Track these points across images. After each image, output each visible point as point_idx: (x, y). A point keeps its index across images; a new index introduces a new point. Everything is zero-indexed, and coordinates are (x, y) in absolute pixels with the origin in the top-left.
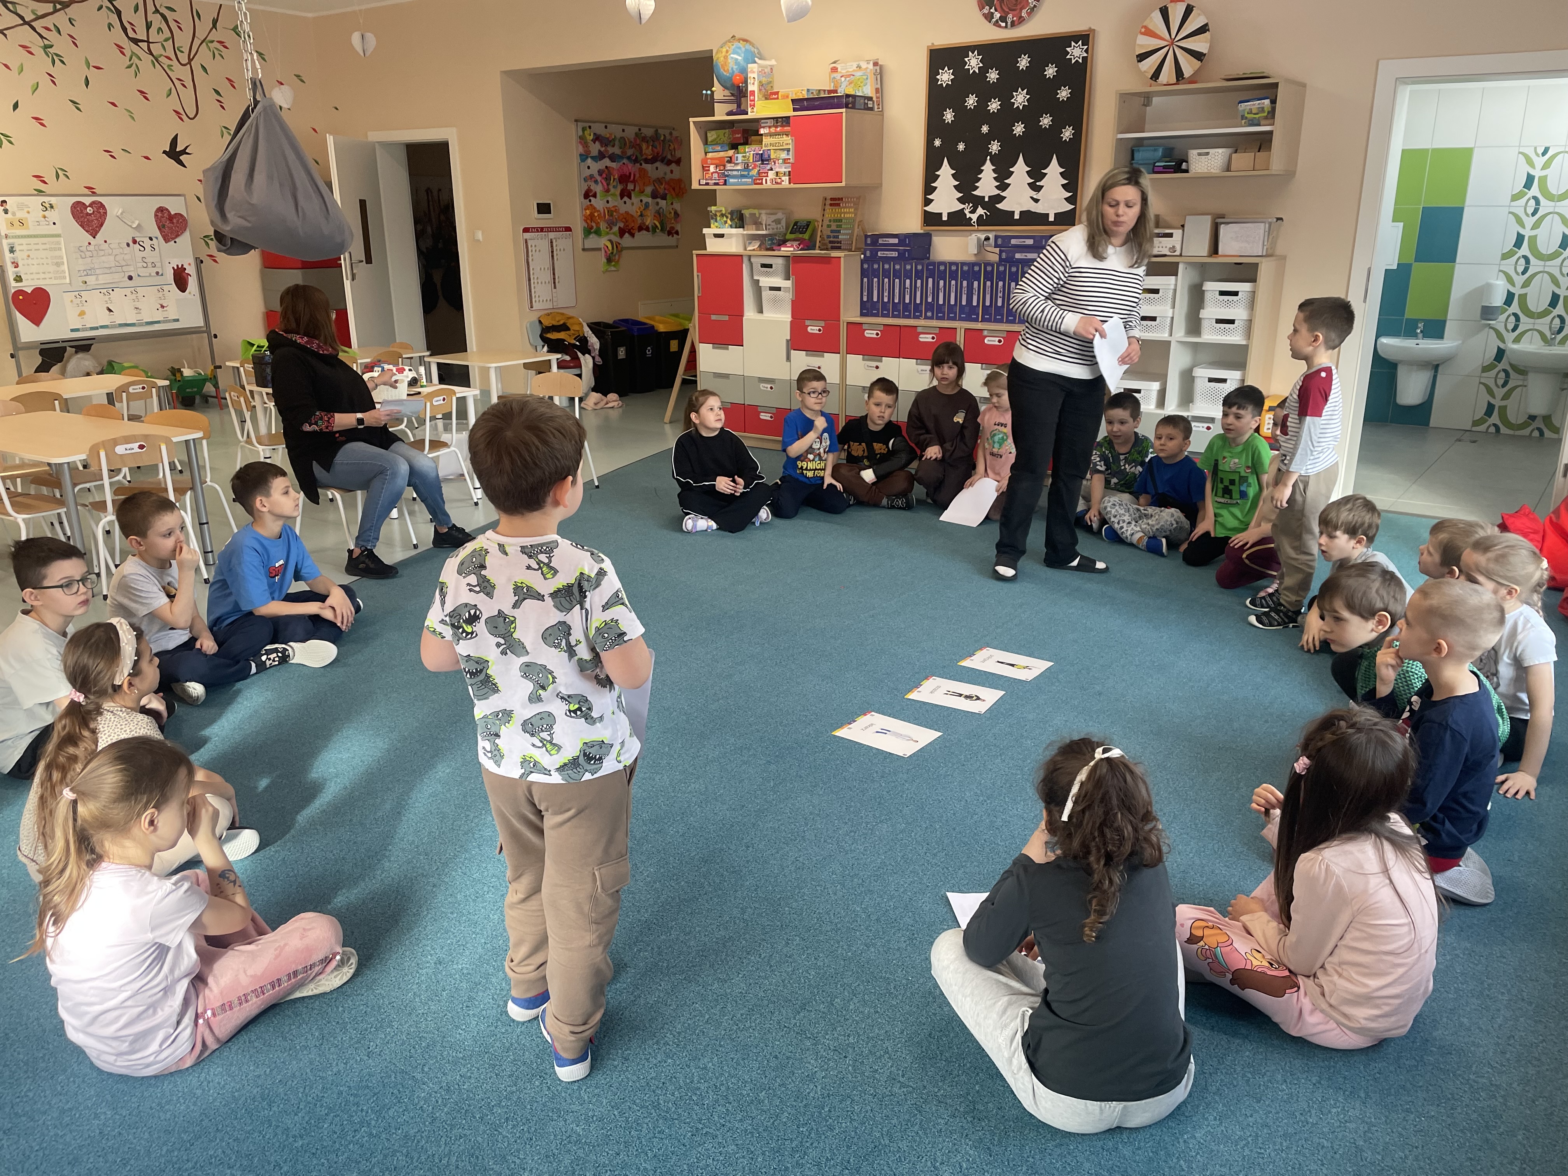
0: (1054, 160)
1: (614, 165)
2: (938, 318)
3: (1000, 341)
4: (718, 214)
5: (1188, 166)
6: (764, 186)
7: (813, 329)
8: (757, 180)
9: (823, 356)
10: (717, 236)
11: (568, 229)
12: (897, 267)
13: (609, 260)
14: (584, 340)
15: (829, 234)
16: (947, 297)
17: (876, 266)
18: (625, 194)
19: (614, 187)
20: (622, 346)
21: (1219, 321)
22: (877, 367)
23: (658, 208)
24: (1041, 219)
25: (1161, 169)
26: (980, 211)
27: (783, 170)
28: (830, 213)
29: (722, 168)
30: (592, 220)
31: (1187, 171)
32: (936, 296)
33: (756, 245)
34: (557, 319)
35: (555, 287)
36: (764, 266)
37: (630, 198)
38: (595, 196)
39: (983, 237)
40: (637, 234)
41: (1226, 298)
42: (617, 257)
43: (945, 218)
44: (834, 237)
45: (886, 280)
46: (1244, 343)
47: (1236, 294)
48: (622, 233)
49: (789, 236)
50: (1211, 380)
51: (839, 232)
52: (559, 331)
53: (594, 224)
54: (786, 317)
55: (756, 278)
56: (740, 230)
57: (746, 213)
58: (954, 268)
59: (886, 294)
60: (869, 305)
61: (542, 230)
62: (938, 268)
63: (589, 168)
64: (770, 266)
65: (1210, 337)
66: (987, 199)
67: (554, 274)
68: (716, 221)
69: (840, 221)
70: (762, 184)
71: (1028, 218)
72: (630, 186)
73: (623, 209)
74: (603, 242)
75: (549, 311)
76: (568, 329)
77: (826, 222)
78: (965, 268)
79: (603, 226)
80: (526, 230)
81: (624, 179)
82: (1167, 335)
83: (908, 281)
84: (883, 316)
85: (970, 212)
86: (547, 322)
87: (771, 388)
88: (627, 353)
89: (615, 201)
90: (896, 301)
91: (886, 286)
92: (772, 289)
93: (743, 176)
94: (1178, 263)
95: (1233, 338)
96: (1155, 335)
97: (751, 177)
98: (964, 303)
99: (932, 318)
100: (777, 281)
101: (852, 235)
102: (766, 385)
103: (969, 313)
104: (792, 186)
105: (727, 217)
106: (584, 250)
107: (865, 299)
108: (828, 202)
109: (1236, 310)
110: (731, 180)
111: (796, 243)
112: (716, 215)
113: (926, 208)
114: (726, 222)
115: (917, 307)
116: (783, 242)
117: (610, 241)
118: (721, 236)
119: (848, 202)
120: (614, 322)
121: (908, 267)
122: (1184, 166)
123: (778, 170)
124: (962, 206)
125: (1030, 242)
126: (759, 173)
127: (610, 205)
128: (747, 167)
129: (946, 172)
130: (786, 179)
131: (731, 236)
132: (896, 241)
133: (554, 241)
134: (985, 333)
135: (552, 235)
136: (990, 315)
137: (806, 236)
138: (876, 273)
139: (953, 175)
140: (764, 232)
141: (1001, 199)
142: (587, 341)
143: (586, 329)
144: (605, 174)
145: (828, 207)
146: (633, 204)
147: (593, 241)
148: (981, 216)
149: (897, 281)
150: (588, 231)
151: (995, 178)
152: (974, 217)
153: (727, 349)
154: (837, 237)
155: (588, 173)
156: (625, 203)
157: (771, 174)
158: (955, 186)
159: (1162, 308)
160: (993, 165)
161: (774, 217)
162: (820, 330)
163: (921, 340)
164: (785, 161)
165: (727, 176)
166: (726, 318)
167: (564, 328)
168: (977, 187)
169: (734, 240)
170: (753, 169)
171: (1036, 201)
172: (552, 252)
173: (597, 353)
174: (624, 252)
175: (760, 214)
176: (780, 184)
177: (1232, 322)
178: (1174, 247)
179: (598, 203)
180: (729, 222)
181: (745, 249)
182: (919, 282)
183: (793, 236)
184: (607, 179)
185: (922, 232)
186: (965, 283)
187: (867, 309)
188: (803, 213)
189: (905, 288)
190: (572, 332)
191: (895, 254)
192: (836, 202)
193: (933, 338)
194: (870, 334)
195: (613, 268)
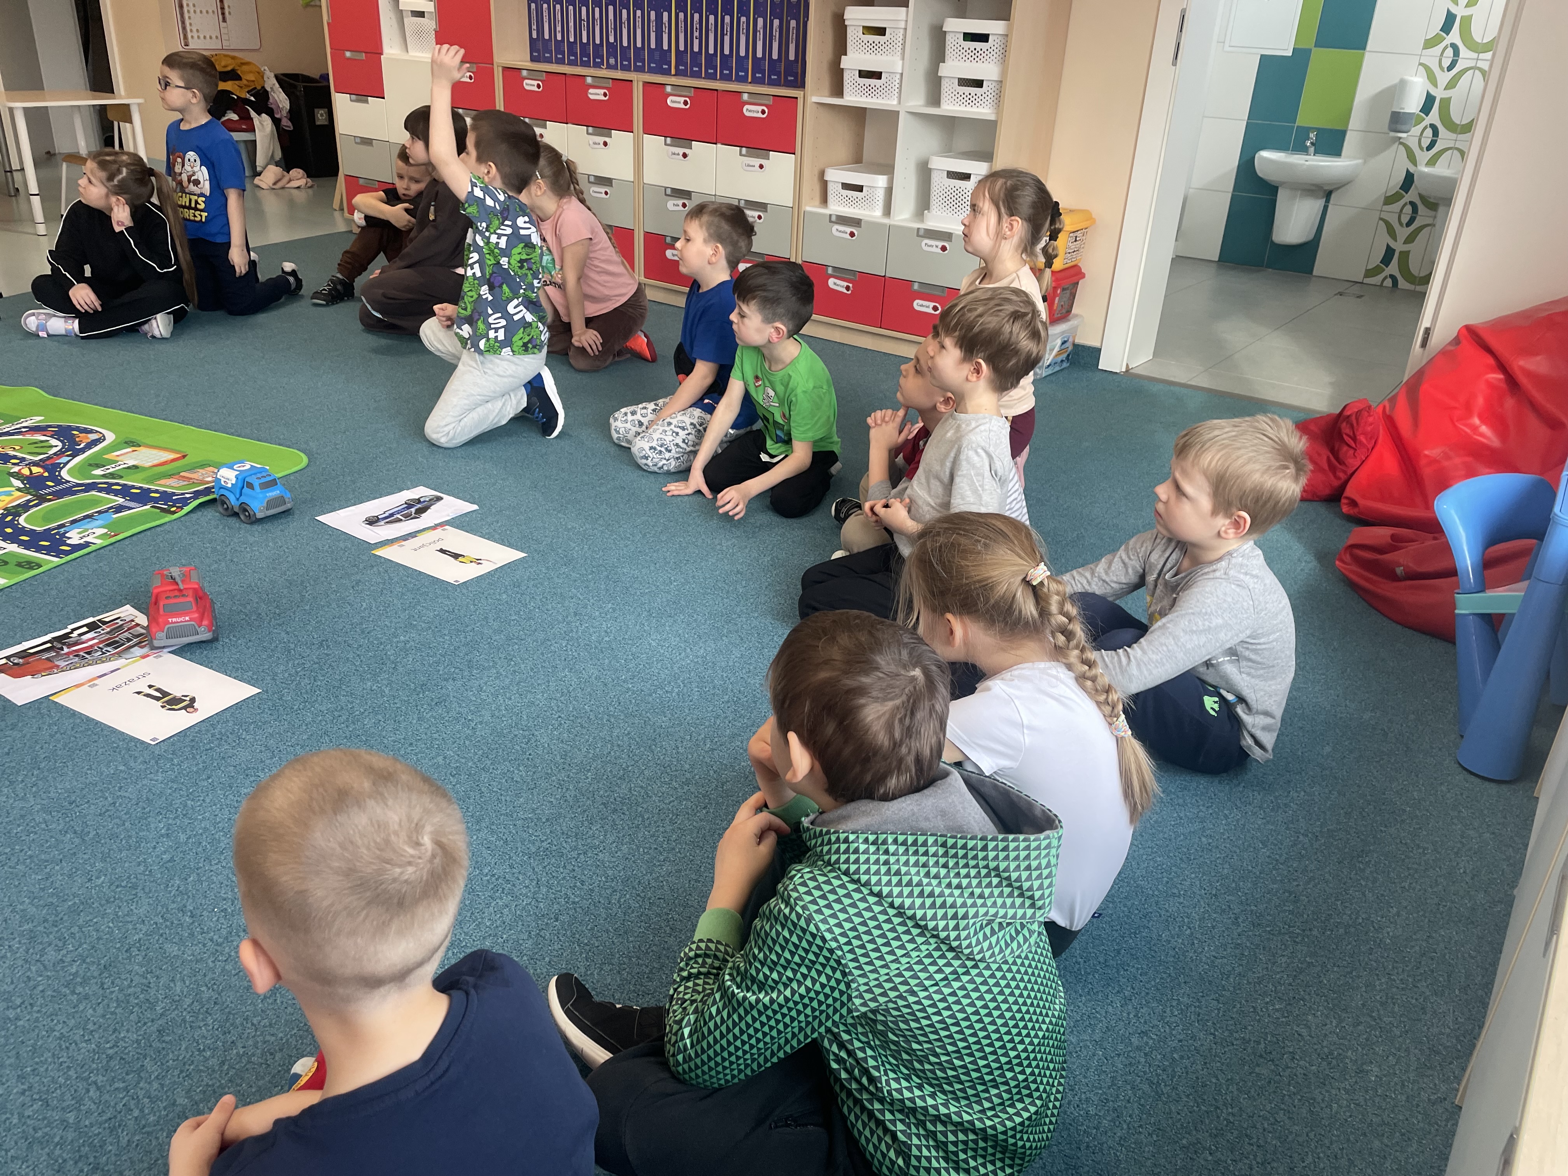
3: (685, 103)
14: (264, 96)
16: (632, 36)
21: (963, 82)
32: (618, 34)
35: (224, 20)
41: (973, 44)
45: (558, 8)
46: (993, 117)
47: (983, 38)
50: (950, 175)
59: (559, 28)
60: (539, 46)
65: (952, 107)
76: (240, 78)
82: (895, 102)
83: (584, 11)
90: (571, 39)
91: (559, 16)
92: (414, 14)
95: (980, 110)
96: (880, 101)
98: (653, 46)
99: (614, 67)
100: (420, 2)
103: (660, 61)
107: (534, 35)
109: (986, 65)
115: (597, 51)
120: (321, 76)
134: (668, 89)
136: (686, 65)
142: (269, 97)
143: (269, 81)
149: (571, 8)
153: (367, 102)
159: (890, 58)
163: (592, 97)
166: (361, 56)
167: (234, 76)
173: (286, 114)
182: (597, 10)
186: (653, 15)
187: (538, 49)
189: (581, 19)
190: (245, 82)
193: (605, 94)
194: (530, 85)
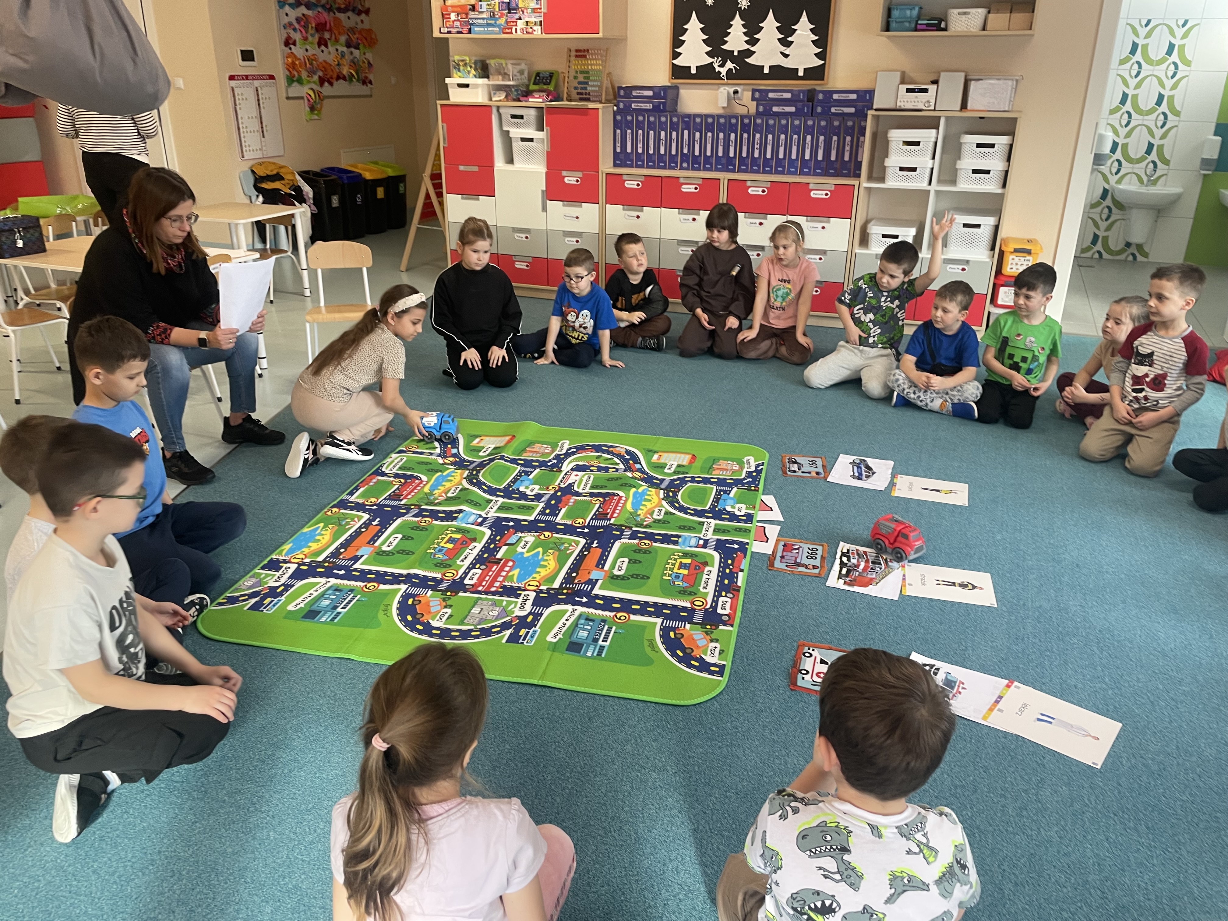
0: (804, 18)
1: (309, 13)
2: (694, 169)
3: (763, 191)
4: (461, 63)
5: (946, 25)
6: (514, 36)
7: (570, 179)
8: (507, 28)
9: (581, 206)
10: (460, 86)
11: (272, 77)
12: (652, 119)
13: (312, 109)
14: (298, 189)
15: (577, 85)
16: (703, 149)
17: (629, 118)
18: (322, 43)
19: (312, 35)
20: (334, 194)
21: (975, 171)
22: (638, 217)
23: (351, 57)
24: (791, 73)
25: (924, 27)
26: (729, 65)
27: (533, 19)
28: (577, 65)
29: (464, 16)
30: (294, 68)
31: (945, 29)
32: (691, 147)
33: (503, 96)
34: (270, 169)
35: (264, 137)
36: (514, 116)
37: (326, 46)
38: (294, 44)
39: (731, 90)
40: (335, 83)
41: (982, 150)
42: (319, 106)
43: (693, 71)
44: (582, 88)
45: (640, 132)
46: (1000, 191)
47: (992, 146)
48: (322, 81)
49: (532, 87)
50: (965, 225)
51: (587, 83)
52: (273, 181)
53: (296, 73)
54: (542, 169)
55: (505, 129)
56: (485, 81)
57: (492, 63)
58: (710, 120)
59: (640, 145)
60: (622, 156)
61: (247, 77)
62: (694, 120)
63: (287, 15)
64: (521, 117)
65: (966, 186)
66: (736, 54)
67: (261, 123)
68: (459, 71)
69: (587, 72)
70: (511, 33)
71: (778, 72)
72: (327, 35)
73: (322, 57)
74: (304, 90)
75: (260, 161)
76: (283, 179)
77: (572, 73)
78: (722, 121)
79: (304, 74)
80: (232, 78)
81: (320, 27)
82: (926, 185)
83: (663, 134)
84: (638, 166)
85: (719, 66)
86: (261, 172)
87: (527, 238)
88: (341, 201)
89: (314, 50)
90: (651, 152)
91: (640, 137)
92: (523, 140)
93: (489, 25)
94: (939, 117)
95: (988, 187)
96: (915, 184)
97: (498, 26)
98: (720, 154)
99: (687, 169)
100: (530, 132)
101: (600, 87)
102: (521, 235)
103: (727, 164)
104: (544, 36)
105: (471, 67)
106: (288, 98)
107: (618, 150)
108: (573, 53)
109: (992, 161)
110: (476, 29)
111: (541, 94)
112: (458, 65)
113: (674, 62)
114: (469, 72)
115: (673, 159)
116: (527, 94)
117: (312, 89)
118: (467, 86)
119: (595, 54)
120: (322, 170)
121: (663, 119)
122: (943, 25)
123: (527, 19)
124: (711, 60)
125: (788, 96)
126: (507, 22)
127: (310, 53)
128: (493, 16)
129: (694, 26)
130: (537, 28)
131: (476, 86)
132: (650, 93)
133: (259, 89)
134: (749, 183)
135: (257, 83)
136: (747, 166)
137: (551, 88)
138: (629, 125)
139: (701, 29)
140: (511, 83)
141: (750, 53)
142: (302, 191)
143: (298, 178)
144: (302, 21)
145: (573, 59)
146: (329, 53)
147: (296, 90)
148: (730, 70)
149: (652, 132)
150: (291, 80)
151: (744, 33)
152: (724, 71)
153: (478, 199)
154: (585, 88)
155: (286, 20)
156: (322, 51)
157: (521, 24)
158: (704, 41)
159: (922, 159)
160: (742, 20)
161: (519, 68)
162: (577, 181)
163: (684, 190)
164: (534, 10)
165: (471, 24)
166: (475, 169)
167: (278, 177)
168: (726, 42)
169: (480, 90)
170: (500, 18)
171: (786, 56)
172: (258, 100)
173: (312, 201)
174: (326, 102)
175: (506, 64)
176: (532, 33)
177: (988, 172)
178: (928, 102)
179: (298, 51)
180: (473, 72)
181: (491, 100)
182: (674, 134)
183: (536, 87)
184: (306, 27)
185: (669, 84)
186: (721, 135)
187: (620, 159)
188: (544, 65)
189: (659, 139)
190: (286, 181)
191: (649, 106)
192: (581, 54)
193: (696, 188)
194: (630, 184)
195: (316, 117)
